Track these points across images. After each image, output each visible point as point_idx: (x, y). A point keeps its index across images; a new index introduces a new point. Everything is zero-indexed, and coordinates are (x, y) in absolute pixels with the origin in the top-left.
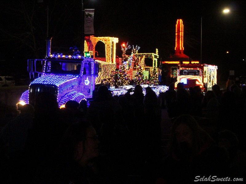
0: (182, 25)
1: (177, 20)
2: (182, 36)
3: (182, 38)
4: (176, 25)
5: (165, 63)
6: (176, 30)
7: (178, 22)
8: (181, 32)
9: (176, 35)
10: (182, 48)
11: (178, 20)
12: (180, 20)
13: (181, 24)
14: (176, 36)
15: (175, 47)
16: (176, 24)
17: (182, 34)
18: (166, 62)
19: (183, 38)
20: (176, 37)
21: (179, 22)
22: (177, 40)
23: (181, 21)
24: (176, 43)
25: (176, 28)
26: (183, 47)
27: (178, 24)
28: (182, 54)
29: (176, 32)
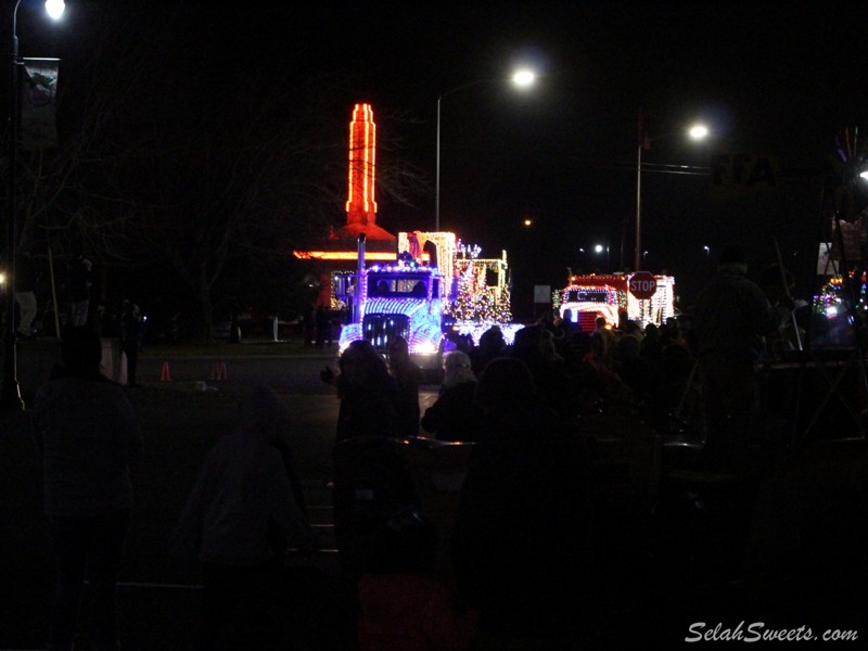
0: (371, 126)
1: (354, 108)
2: (370, 164)
3: (370, 170)
4: (352, 124)
5: (312, 258)
6: (351, 140)
7: (358, 112)
8: (366, 150)
9: (351, 158)
10: (371, 204)
11: (357, 106)
12: (365, 106)
13: (369, 120)
14: (348, 160)
15: (347, 199)
16: (352, 120)
17: (370, 155)
18: (316, 254)
19: (373, 168)
20: (351, 166)
21: (361, 113)
22: (354, 177)
23: (367, 108)
24: (351, 185)
25: (351, 136)
26: (376, 200)
27: (358, 120)
28: (372, 225)
29: (351, 147)
